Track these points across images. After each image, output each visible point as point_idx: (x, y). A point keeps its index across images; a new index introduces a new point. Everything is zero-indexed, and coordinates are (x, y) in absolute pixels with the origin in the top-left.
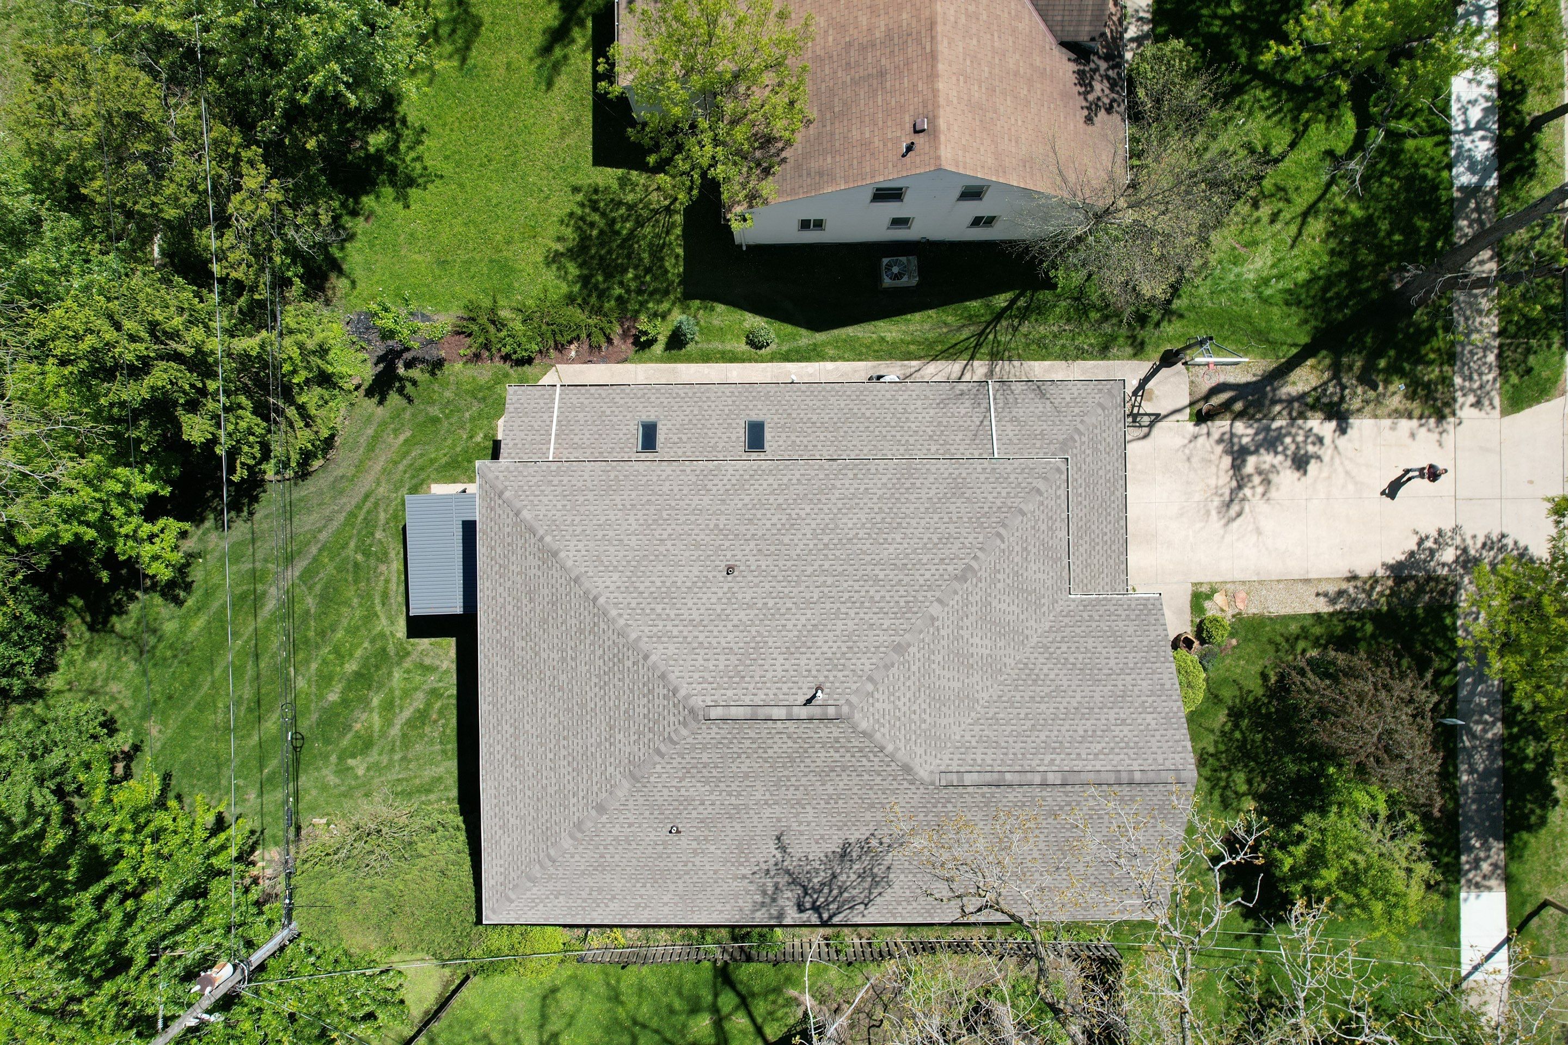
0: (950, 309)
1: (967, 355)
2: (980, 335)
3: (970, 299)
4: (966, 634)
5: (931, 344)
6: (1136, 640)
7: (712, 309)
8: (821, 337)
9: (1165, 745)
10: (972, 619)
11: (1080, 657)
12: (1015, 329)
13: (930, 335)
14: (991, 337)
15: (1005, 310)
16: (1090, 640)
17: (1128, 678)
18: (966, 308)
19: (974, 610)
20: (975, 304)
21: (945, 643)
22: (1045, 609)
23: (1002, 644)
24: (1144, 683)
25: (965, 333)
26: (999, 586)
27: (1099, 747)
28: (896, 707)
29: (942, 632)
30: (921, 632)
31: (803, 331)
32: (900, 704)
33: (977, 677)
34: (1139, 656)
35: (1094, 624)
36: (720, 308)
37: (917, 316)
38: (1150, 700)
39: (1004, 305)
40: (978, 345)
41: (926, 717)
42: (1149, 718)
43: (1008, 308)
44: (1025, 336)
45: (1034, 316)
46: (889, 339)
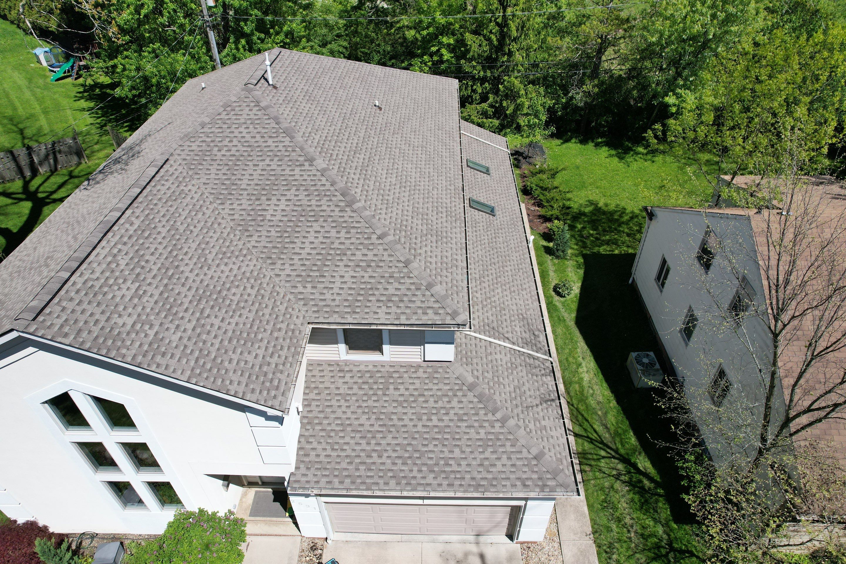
0: (621, 417)
1: (578, 429)
2: (602, 442)
3: (635, 434)
4: (290, 195)
5: (583, 399)
6: (235, 357)
7: (579, 267)
8: (572, 325)
9: (82, 318)
10: (305, 202)
11: (236, 299)
12: (617, 477)
13: (592, 402)
14: (603, 453)
15: (634, 466)
16: (251, 316)
17: (190, 326)
18: (625, 431)
19: (313, 202)
20: (633, 440)
21: (287, 172)
22: (300, 289)
23: (273, 233)
24: (175, 338)
25: (600, 429)
26: (333, 233)
27: (123, 263)
28: (240, 125)
29: (297, 170)
30: (302, 149)
31: (574, 315)
32: (241, 129)
33: (245, 204)
34: (213, 350)
35: (269, 328)
36: (581, 272)
37: (607, 393)
38: (151, 333)
39: (639, 465)
40: (591, 441)
41: (223, 152)
42: (130, 321)
43: (638, 471)
44: (612, 487)
45: (637, 497)
46: (580, 370)
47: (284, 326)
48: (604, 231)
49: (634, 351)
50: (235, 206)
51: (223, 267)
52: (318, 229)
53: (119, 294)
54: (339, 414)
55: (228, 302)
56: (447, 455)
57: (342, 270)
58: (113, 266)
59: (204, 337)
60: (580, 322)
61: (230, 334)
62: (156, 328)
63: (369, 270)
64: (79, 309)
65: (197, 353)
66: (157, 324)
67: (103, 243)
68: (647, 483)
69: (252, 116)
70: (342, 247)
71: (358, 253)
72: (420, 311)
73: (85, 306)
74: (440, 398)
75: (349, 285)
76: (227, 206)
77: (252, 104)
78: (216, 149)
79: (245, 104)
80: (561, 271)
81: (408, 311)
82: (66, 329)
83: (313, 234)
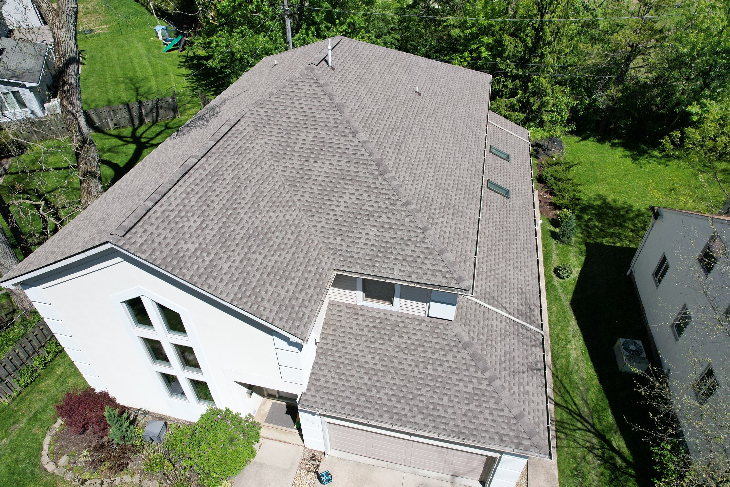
0: (602, 395)
1: (559, 400)
2: (580, 415)
3: (613, 413)
4: (334, 160)
5: (567, 372)
6: (271, 289)
7: (581, 255)
8: (567, 304)
9: (158, 240)
10: (345, 168)
11: (278, 241)
12: (591, 449)
13: (576, 378)
14: (579, 425)
15: (609, 443)
16: (289, 257)
17: (238, 258)
18: (603, 409)
19: (352, 169)
20: (610, 419)
21: (334, 141)
22: (331, 240)
23: (315, 191)
24: (226, 266)
25: (579, 403)
26: (365, 196)
27: (193, 200)
28: (300, 98)
29: (342, 139)
30: (348, 122)
31: (570, 296)
32: (301, 101)
33: (296, 164)
34: (254, 280)
35: (302, 268)
36: (583, 258)
37: (592, 371)
38: (208, 259)
39: (614, 443)
40: (570, 412)
41: (284, 119)
42: (193, 248)
43: (612, 448)
44: (584, 458)
45: (607, 472)
46: (569, 346)
47: (313, 269)
48: (609, 224)
49: (623, 337)
50: (287, 164)
51: (271, 214)
52: (353, 191)
53: (187, 224)
54: (349, 350)
55: (271, 243)
56: (436, 401)
57: (368, 229)
58: (186, 201)
59: (248, 268)
60: (575, 303)
61: (269, 269)
62: (212, 256)
63: (391, 231)
64: (156, 232)
65: (241, 281)
66: (213, 252)
67: (181, 182)
68: (619, 461)
69: (311, 91)
70: (370, 209)
71: (383, 216)
72: (430, 273)
73: (161, 230)
74: (437, 350)
75: (372, 242)
76: (281, 163)
77: (313, 81)
78: (279, 115)
79: (307, 81)
80: (564, 255)
81: (419, 271)
82: (145, 247)
83: (348, 195)
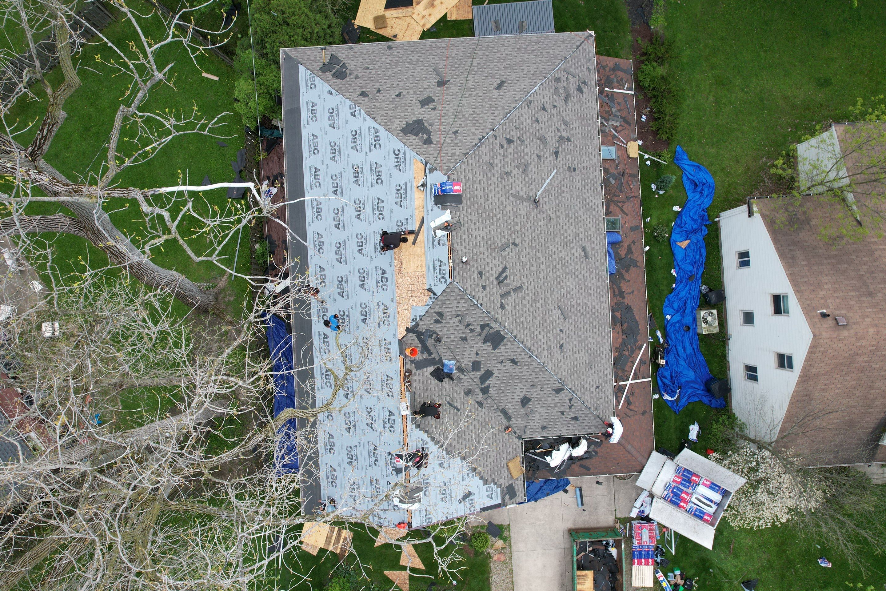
49: (703, 309)
52: (522, 387)
63: (556, 408)
71: (549, 399)
83: (518, 390)
